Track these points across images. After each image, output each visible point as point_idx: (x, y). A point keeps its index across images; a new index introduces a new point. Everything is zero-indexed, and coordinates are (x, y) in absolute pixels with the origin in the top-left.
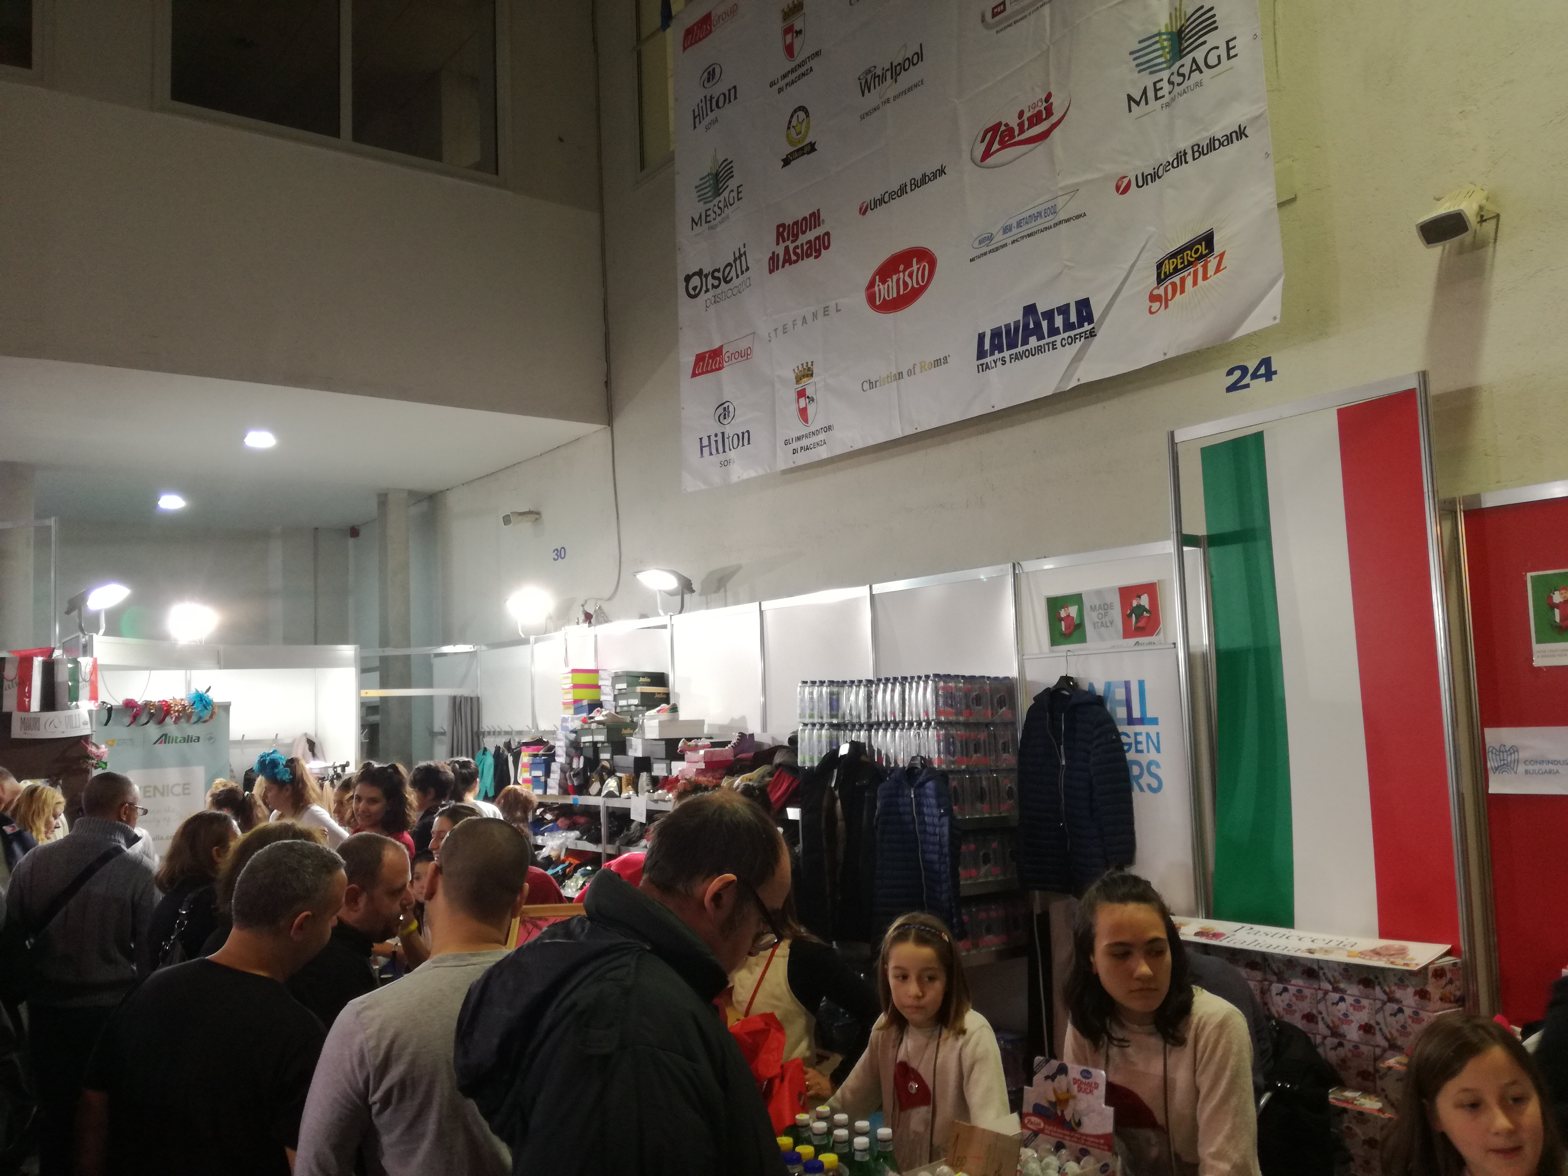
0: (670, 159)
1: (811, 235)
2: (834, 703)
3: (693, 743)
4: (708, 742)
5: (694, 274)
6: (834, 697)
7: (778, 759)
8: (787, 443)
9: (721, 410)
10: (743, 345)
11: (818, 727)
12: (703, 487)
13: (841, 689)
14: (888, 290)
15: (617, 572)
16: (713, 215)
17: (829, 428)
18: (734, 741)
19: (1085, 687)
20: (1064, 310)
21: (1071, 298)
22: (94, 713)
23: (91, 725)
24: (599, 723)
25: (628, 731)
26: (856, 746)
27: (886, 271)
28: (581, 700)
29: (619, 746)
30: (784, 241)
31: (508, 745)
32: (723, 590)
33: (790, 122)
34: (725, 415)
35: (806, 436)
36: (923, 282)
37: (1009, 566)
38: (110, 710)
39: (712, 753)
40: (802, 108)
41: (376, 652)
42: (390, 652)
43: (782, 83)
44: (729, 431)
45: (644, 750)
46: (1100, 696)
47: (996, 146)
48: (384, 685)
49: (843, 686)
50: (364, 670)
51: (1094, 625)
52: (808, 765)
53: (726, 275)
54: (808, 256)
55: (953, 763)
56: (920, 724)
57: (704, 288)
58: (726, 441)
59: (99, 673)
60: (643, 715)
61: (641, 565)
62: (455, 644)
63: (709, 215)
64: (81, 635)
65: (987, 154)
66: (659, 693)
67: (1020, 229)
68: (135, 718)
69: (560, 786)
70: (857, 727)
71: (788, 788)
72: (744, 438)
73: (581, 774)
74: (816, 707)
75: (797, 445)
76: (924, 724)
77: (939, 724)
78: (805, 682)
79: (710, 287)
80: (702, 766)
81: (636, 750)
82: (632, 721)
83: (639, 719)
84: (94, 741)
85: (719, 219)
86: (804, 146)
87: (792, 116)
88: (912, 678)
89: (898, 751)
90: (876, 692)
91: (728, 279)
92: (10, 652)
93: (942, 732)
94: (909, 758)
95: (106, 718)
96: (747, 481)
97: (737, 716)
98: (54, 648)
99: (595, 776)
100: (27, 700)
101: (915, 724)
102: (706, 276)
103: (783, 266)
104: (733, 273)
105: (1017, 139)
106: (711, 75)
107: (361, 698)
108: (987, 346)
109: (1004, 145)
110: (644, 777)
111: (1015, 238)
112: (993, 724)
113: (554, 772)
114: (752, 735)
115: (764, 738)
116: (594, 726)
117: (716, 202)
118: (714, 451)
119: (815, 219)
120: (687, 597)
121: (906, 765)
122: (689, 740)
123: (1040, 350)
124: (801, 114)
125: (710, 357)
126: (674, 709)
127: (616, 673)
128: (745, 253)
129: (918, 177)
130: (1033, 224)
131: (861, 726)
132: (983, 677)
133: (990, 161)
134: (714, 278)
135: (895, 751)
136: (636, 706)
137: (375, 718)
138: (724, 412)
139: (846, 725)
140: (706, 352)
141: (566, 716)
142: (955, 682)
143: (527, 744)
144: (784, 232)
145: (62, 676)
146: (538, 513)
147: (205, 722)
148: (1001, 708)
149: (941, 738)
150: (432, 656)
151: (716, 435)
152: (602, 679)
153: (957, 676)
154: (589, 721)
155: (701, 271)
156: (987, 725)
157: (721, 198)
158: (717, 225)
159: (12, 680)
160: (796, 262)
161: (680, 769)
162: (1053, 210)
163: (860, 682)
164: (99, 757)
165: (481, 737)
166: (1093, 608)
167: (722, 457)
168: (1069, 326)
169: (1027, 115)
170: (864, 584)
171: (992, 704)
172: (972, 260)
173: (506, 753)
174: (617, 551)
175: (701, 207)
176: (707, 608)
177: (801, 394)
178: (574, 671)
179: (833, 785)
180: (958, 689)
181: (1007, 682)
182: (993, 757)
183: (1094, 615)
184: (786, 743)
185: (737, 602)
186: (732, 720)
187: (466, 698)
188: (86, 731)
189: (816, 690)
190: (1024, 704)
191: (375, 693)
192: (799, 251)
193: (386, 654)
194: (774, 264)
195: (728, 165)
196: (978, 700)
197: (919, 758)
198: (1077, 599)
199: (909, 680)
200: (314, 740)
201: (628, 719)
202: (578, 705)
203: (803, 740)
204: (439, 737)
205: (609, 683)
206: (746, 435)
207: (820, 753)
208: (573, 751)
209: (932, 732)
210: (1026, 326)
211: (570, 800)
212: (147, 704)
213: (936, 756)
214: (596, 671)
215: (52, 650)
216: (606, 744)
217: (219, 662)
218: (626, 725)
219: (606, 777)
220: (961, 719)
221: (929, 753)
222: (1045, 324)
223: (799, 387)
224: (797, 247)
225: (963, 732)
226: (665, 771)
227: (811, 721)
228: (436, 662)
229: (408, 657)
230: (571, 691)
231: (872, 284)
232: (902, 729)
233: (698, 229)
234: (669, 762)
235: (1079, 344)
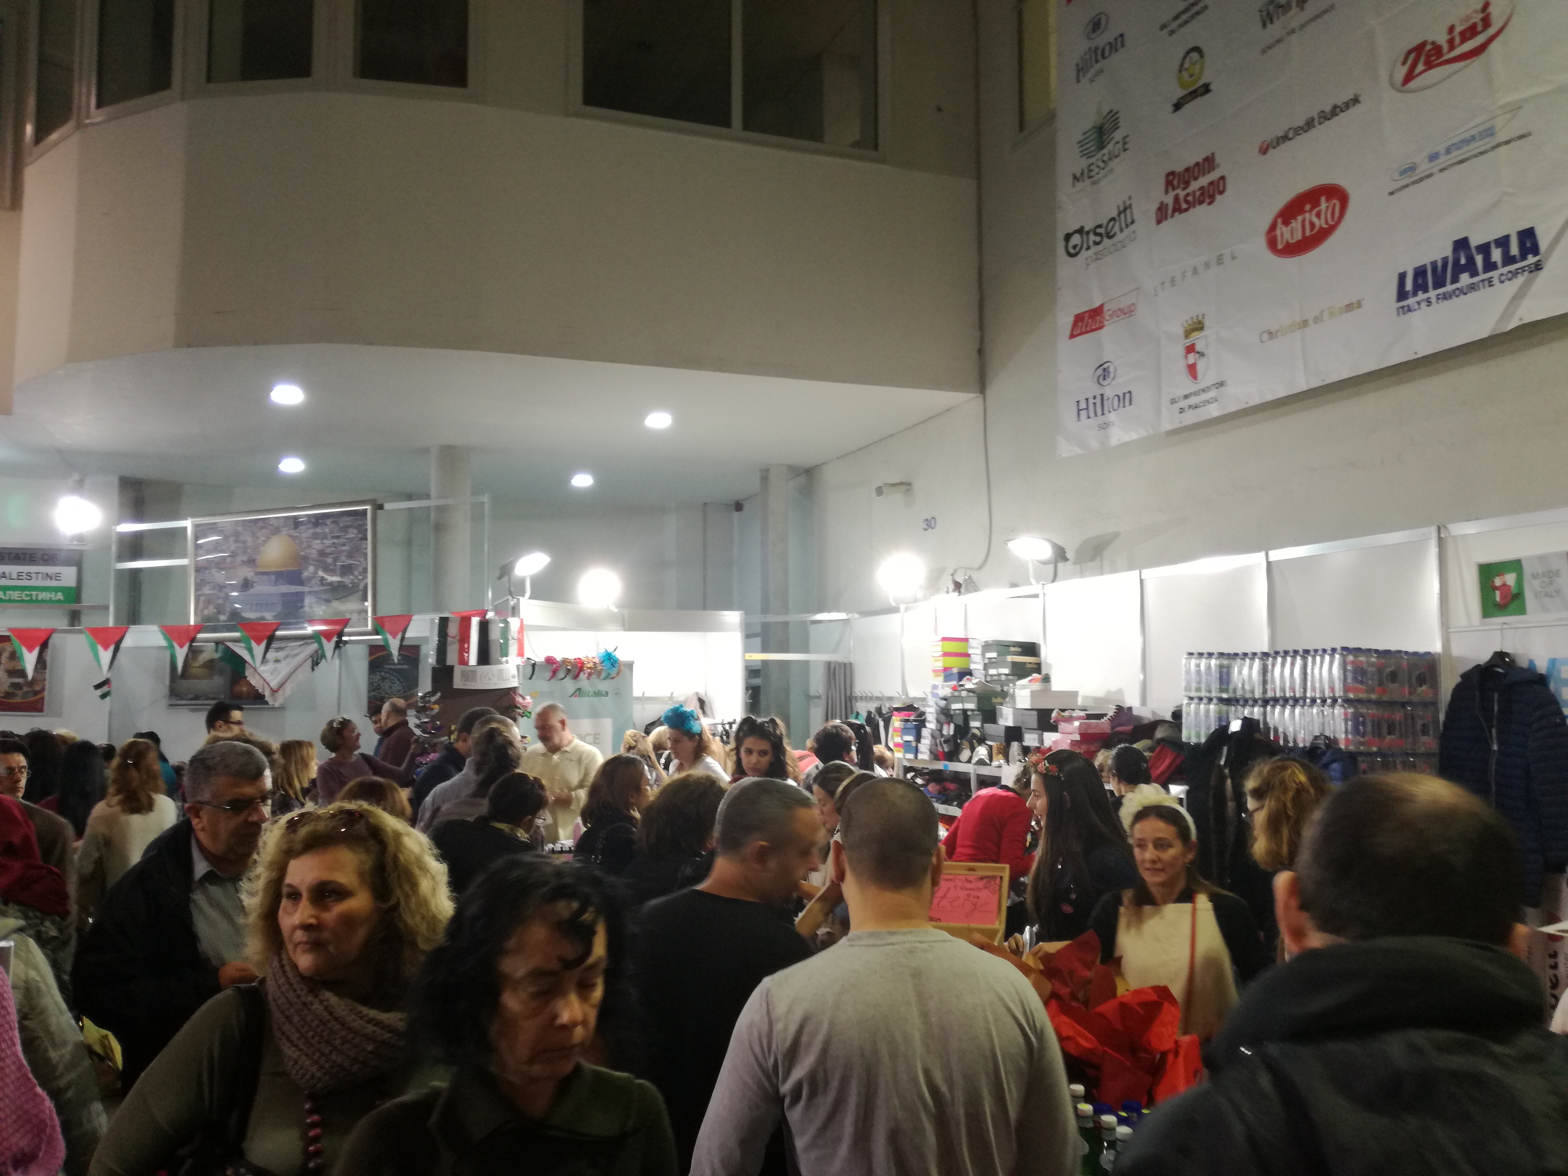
0: (1051, 117)
1: (1204, 181)
2: (1224, 677)
3: (1066, 714)
4: (1082, 714)
5: (1076, 232)
6: (1225, 670)
7: (1160, 734)
8: (1173, 401)
9: (1100, 371)
10: (1125, 303)
11: (1205, 701)
12: (1080, 451)
13: (1232, 662)
14: (1290, 233)
15: (987, 540)
16: (1096, 170)
17: (1221, 384)
18: (1111, 713)
19: (1523, 664)
20: (1503, 242)
21: (1511, 227)
22: (521, 668)
23: (519, 679)
24: (969, 691)
25: (999, 700)
26: (1249, 724)
27: (1288, 213)
28: (951, 668)
29: (990, 715)
30: (1174, 189)
31: (879, 710)
32: (1098, 558)
33: (1182, 65)
34: (1105, 376)
35: (1195, 394)
36: (1332, 221)
37: (1433, 530)
38: (534, 665)
39: (1088, 725)
40: (1197, 49)
41: (758, 619)
42: (772, 618)
43: (1174, 25)
44: (1109, 392)
45: (1015, 720)
46: (1542, 675)
47: (1420, 67)
48: (765, 650)
49: (1234, 659)
50: (748, 636)
51: (1537, 595)
52: (1193, 740)
53: (1109, 229)
54: (1201, 203)
55: (1362, 744)
56: (1324, 701)
57: (1085, 246)
58: (1106, 403)
59: (525, 633)
60: (1015, 685)
61: (1012, 532)
62: (829, 611)
63: (1092, 170)
64: (510, 598)
65: (1409, 77)
66: (1030, 663)
67: (1450, 156)
68: (554, 673)
69: (931, 752)
70: (1250, 702)
71: (1170, 765)
72: (1126, 398)
73: (952, 739)
74: (1204, 680)
75: (1184, 404)
76: (1329, 701)
77: (1347, 701)
78: (1191, 654)
79: (1091, 243)
80: (1077, 737)
81: (1006, 719)
82: (1002, 690)
83: (1010, 688)
84: (521, 693)
85: (1102, 173)
86: (1197, 89)
87: (1185, 58)
88: (1316, 651)
89: (1298, 729)
90: (1273, 665)
91: (1111, 234)
92: (453, 613)
93: (1350, 710)
94: (1311, 738)
95: (531, 672)
96: (1127, 444)
97: (1113, 688)
98: (487, 611)
99: (965, 744)
100: (466, 655)
101: (1319, 701)
102: (1088, 233)
103: (1172, 216)
104: (1117, 228)
105: (1445, 57)
106: (1096, 25)
107: (746, 661)
108: (1409, 286)
109: (1429, 66)
110: (1015, 746)
111: (1443, 166)
112: (1409, 703)
113: (925, 738)
114: (1130, 709)
115: (1144, 713)
116: (964, 694)
117: (1099, 155)
118: (1092, 414)
119: (1209, 163)
120: (1060, 565)
121: (1308, 745)
122: (1063, 710)
123: (1473, 287)
124: (1195, 56)
125: (1090, 317)
126: (1047, 679)
127: (986, 642)
128: (1130, 206)
129: (1328, 108)
130: (1465, 149)
131: (1255, 701)
132: (1400, 652)
133: (1412, 85)
134: (1096, 234)
135: (1294, 730)
136: (1006, 675)
137: (757, 681)
138: (1104, 372)
139: (1237, 701)
140: (1086, 312)
141: (937, 683)
142: (1367, 657)
143: (898, 709)
144: (1172, 180)
145: (495, 634)
146: (909, 484)
147: (613, 678)
148: (1421, 686)
149: (1349, 717)
150: (809, 622)
151: (1095, 398)
152: (972, 648)
153: (1369, 650)
154: (959, 689)
155: (1082, 228)
156: (1403, 705)
157: (1105, 151)
158: (1099, 180)
159: (454, 638)
160: (1186, 210)
161: (1054, 740)
162: (1490, 132)
163: (1255, 654)
164: (525, 707)
165: (854, 701)
166: (1535, 576)
167: (1100, 420)
168: (1508, 260)
169: (1458, 29)
170: (1259, 550)
171: (1410, 681)
172: (1391, 193)
173: (877, 717)
174: (988, 521)
175: (1084, 162)
176: (1082, 577)
177: (1190, 349)
178: (944, 639)
179: (1222, 763)
180: (1371, 665)
181: (1427, 657)
182: (1410, 740)
183: (1536, 584)
184: (1168, 717)
185: (1114, 570)
186: (1109, 692)
187: (839, 664)
188: (514, 683)
189: (1203, 663)
190: (1448, 683)
191: (758, 657)
192: (1190, 198)
193: (768, 620)
194: (1162, 214)
195: (1112, 116)
196: (1393, 676)
197: (1323, 737)
198: (1516, 565)
199: (1312, 653)
200: (704, 699)
201: (999, 688)
202: (948, 672)
203: (1188, 714)
204: (815, 700)
205: (979, 651)
206: (1128, 395)
207: (1208, 728)
208: (943, 718)
209: (1338, 711)
210: (1456, 261)
211: (940, 765)
212: (565, 661)
213: (1343, 736)
214: (966, 640)
215: (485, 612)
216: (976, 712)
217: (624, 625)
218: (996, 694)
219: (976, 744)
220: (1373, 697)
221: (1334, 734)
222: (1479, 259)
223: (1188, 342)
224: (1188, 195)
225: (1374, 711)
226: (1037, 741)
227: (1198, 694)
228: (813, 629)
229: (786, 624)
230: (941, 658)
231: (1273, 227)
232: (1303, 706)
233: (1080, 185)
234: (1040, 732)
235: (1521, 279)
